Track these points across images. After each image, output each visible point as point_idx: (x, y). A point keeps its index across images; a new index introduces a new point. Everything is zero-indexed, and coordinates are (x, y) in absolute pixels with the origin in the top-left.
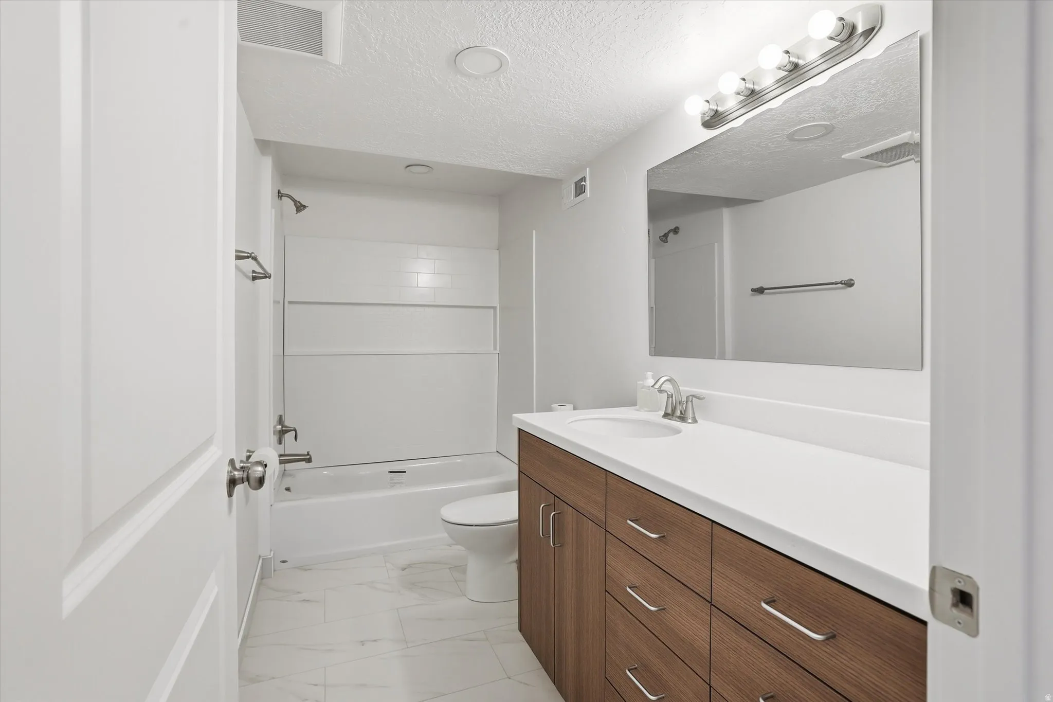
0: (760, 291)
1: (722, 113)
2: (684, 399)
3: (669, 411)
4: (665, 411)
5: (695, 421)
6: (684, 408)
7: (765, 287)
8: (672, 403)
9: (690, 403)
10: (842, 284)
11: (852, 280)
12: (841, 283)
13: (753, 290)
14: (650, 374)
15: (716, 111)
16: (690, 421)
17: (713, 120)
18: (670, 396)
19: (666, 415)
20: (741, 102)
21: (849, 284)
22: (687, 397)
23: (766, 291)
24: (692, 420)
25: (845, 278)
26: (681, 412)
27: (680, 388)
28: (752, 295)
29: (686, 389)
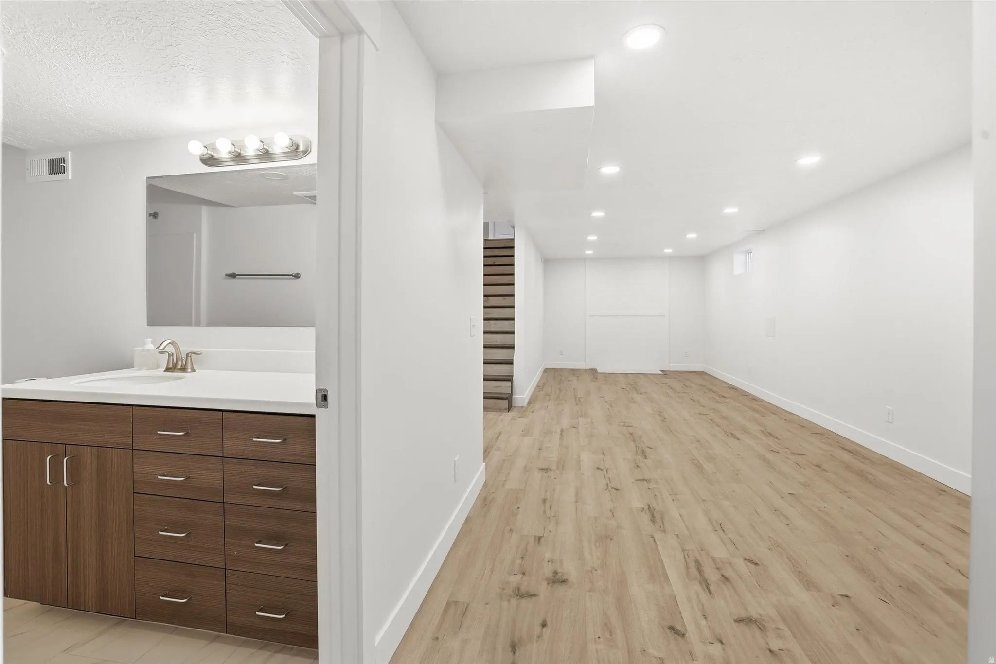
0: (233, 276)
1: (216, 159)
2: (184, 356)
3: (171, 366)
4: (167, 366)
5: (193, 370)
6: (184, 363)
7: (237, 273)
8: (173, 360)
9: (189, 358)
10: (293, 276)
11: (299, 274)
12: (291, 275)
13: (227, 275)
14: (150, 340)
15: (213, 156)
16: (189, 371)
17: (210, 160)
18: (171, 355)
19: (168, 370)
20: (231, 157)
21: (297, 276)
22: (187, 355)
23: (237, 276)
24: (191, 370)
25: (295, 272)
26: (181, 365)
27: (181, 349)
28: (225, 278)
29: (184, 349)
